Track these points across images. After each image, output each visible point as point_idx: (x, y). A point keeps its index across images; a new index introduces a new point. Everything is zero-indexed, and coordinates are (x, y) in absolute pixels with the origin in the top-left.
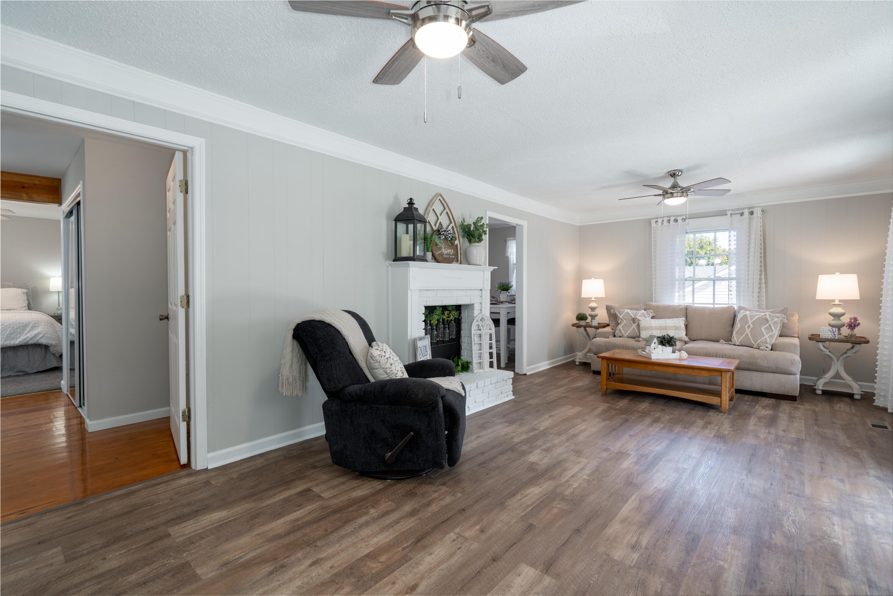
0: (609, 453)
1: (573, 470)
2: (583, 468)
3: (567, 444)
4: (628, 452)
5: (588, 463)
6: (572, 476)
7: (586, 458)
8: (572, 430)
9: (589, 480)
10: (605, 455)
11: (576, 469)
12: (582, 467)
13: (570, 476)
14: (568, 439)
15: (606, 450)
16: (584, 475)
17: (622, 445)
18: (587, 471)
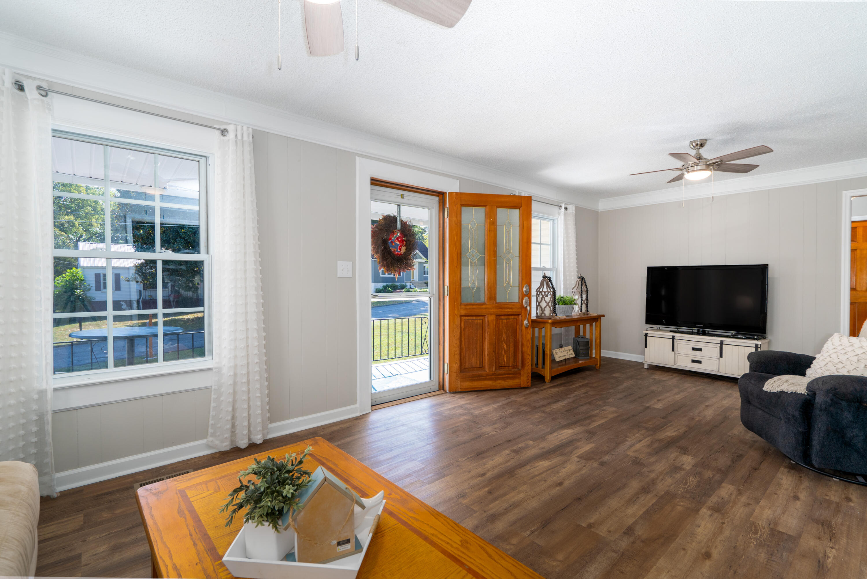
0: (601, 460)
1: (641, 445)
2: (631, 446)
3: (653, 475)
4: (578, 460)
5: (626, 450)
6: (641, 441)
7: (628, 455)
8: (651, 504)
9: (626, 437)
10: (606, 458)
11: (638, 446)
12: (633, 448)
13: (643, 441)
14: (653, 483)
15: (603, 464)
16: (631, 441)
17: (580, 470)
18: (628, 443)
